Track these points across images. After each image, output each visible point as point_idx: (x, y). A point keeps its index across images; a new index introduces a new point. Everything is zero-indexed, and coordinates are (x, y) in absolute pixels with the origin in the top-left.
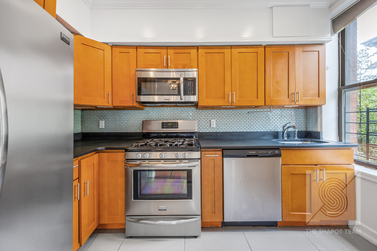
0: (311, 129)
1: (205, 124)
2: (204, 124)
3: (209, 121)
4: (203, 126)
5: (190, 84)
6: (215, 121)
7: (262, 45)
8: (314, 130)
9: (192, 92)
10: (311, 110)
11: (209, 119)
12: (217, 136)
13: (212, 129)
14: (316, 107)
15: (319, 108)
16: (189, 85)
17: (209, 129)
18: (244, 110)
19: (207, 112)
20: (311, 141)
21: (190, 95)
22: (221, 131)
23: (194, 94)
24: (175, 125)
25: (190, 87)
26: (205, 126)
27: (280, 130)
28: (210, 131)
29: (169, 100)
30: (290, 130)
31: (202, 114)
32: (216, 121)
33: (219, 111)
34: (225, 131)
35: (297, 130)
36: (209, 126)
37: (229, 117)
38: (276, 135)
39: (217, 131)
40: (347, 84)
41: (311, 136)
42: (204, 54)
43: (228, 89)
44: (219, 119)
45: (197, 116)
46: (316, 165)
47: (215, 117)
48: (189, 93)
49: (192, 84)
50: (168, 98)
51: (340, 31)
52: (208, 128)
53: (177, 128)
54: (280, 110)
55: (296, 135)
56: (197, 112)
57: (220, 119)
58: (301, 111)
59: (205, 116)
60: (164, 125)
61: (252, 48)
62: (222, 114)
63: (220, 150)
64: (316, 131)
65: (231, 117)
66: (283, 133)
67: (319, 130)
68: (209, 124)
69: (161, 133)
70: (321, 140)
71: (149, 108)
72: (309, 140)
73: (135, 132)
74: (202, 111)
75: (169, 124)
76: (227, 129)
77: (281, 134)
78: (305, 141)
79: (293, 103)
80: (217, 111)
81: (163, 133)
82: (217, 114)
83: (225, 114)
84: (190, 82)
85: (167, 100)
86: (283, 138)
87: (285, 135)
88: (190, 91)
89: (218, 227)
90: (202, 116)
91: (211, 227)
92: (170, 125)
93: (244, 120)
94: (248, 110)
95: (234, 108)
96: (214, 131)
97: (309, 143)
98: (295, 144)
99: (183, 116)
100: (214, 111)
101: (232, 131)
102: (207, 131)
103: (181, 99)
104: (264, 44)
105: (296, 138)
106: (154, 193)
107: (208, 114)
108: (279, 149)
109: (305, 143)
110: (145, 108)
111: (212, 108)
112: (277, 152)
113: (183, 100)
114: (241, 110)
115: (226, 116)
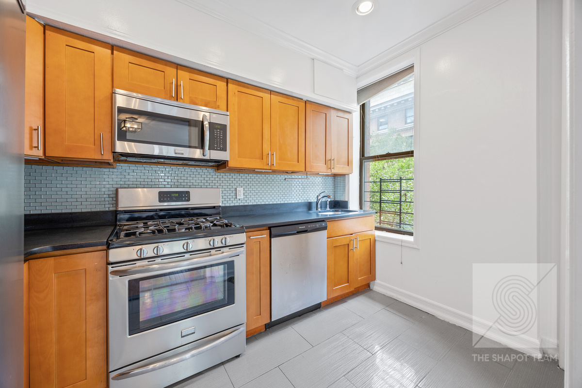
0: (339, 198)
1: (229, 194)
2: (226, 195)
3: (233, 189)
4: (226, 197)
5: (218, 133)
6: (242, 189)
7: (302, 99)
8: (342, 200)
9: (221, 146)
10: (339, 178)
11: (234, 187)
12: (245, 211)
13: (239, 202)
14: (344, 175)
15: (347, 176)
16: (216, 135)
17: (234, 202)
18: (278, 176)
19: (231, 177)
20: (342, 211)
21: (217, 150)
22: (250, 204)
23: (224, 149)
24: (185, 196)
25: (217, 138)
26: (229, 197)
27: (313, 200)
28: (236, 204)
29: (183, 154)
30: (324, 200)
31: (224, 179)
32: (244, 190)
33: (247, 175)
34: (255, 203)
35: (329, 200)
36: (234, 197)
37: (260, 185)
38: (309, 206)
39: (246, 204)
40: (366, 155)
41: (339, 206)
42: (237, 93)
43: (266, 147)
44: (247, 187)
45: (216, 182)
46: (352, 234)
47: (243, 184)
48: (217, 147)
49: (221, 133)
50: (182, 152)
51: (362, 104)
52: (233, 199)
53: (189, 200)
54: (313, 177)
55: (328, 206)
56: (216, 177)
57: (249, 187)
58: (330, 179)
59: (229, 182)
60: (164, 196)
61: (293, 100)
62: (252, 180)
63: (264, 228)
64: (344, 200)
65: (262, 185)
66: (317, 204)
67: (346, 200)
68: (233, 194)
69: (157, 211)
70: (348, 209)
71: (127, 165)
72: (340, 210)
73: (93, 210)
74: (224, 174)
75: (173, 195)
76: (258, 201)
77: (314, 205)
78: (336, 211)
79: (329, 171)
80: (246, 175)
81: (161, 210)
82: (245, 180)
83: (256, 180)
84: (218, 130)
85: (179, 154)
86: (317, 210)
87: (319, 206)
88: (217, 144)
89: (261, 333)
90: (224, 182)
91: (253, 336)
92: (175, 197)
93: (278, 189)
94: (286, 177)
95: (270, 172)
96: (241, 204)
97: (340, 213)
98: (327, 215)
99: (194, 181)
100: (241, 175)
101: (264, 203)
102: (232, 205)
103: (204, 155)
104: (305, 99)
105: (328, 209)
106: (170, 312)
107: (233, 179)
108: (324, 221)
109: (337, 213)
110: (118, 165)
111: (238, 170)
112: (323, 224)
113: (207, 157)
114: (275, 176)
115: (256, 182)
